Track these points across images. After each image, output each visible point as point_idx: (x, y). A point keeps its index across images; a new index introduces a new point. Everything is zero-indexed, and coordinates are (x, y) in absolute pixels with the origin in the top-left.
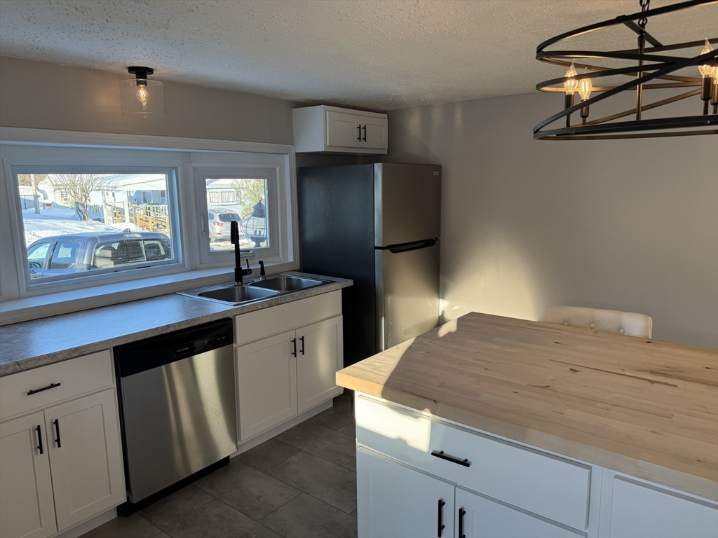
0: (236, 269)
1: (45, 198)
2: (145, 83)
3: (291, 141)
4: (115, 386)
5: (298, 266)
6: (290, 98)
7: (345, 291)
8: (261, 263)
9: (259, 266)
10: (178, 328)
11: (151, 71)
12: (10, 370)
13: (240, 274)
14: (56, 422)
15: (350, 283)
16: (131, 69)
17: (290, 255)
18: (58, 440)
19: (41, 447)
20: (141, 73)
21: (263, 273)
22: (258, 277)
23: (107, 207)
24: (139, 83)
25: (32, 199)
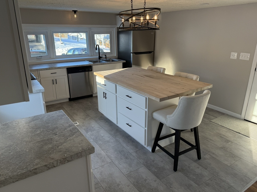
0: (99, 56)
1: (81, 36)
2: (76, 14)
3: (116, 24)
4: (67, 75)
5: (117, 57)
6: (116, 13)
7: (123, 63)
8: (105, 55)
9: (105, 56)
10: (79, 66)
11: (77, 11)
12: (48, 69)
13: (100, 58)
14: (56, 79)
15: (125, 61)
16: (73, 11)
17: (115, 54)
18: (56, 83)
19: (53, 83)
20: (75, 12)
21: (106, 58)
22: (104, 59)
23: (98, 40)
24: (74, 14)
25: (76, 36)
